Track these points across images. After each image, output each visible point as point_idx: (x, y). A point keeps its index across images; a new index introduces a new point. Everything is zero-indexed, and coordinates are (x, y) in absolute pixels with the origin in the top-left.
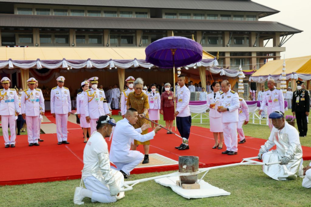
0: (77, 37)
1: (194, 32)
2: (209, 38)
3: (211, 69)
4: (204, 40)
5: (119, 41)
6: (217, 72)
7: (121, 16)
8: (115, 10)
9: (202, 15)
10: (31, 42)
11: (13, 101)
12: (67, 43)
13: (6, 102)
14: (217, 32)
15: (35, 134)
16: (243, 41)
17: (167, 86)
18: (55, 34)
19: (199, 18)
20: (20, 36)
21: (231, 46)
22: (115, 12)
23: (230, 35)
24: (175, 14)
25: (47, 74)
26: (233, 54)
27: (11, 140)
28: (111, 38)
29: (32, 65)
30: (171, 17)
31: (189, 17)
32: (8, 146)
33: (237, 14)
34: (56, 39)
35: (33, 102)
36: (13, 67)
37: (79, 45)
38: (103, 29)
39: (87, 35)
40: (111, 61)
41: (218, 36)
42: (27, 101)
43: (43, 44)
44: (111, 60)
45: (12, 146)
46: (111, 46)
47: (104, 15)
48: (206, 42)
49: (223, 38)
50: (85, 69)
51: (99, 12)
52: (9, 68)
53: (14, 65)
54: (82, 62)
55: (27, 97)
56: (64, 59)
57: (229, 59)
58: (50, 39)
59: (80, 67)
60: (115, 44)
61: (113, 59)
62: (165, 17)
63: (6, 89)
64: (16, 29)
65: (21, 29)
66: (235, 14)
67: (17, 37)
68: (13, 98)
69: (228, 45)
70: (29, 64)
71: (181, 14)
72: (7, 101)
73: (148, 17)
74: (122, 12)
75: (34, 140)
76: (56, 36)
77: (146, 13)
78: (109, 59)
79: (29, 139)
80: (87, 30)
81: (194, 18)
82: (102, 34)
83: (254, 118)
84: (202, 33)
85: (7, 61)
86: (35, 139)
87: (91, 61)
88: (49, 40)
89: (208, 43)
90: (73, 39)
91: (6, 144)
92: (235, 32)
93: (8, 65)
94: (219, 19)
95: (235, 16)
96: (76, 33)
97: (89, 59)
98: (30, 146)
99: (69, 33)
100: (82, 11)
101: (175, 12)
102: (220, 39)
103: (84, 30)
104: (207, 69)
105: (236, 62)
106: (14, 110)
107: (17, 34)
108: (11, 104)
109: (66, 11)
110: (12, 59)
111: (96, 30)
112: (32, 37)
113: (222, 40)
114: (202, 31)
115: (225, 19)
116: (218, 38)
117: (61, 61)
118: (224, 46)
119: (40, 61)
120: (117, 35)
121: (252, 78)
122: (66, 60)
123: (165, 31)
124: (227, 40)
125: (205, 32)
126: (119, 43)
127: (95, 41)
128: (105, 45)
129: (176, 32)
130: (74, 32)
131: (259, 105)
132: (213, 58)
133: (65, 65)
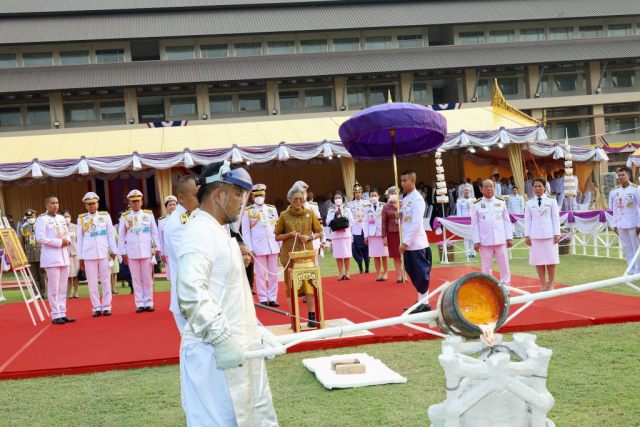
0: (283, 95)
1: (522, 68)
2: (556, 78)
4: (545, 83)
5: (367, 97)
7: (369, 46)
8: (356, 35)
9: (538, 31)
10: (193, 111)
11: (104, 233)
13: (92, 235)
14: (574, 64)
15: (146, 291)
16: (633, 78)
17: (392, 192)
18: (240, 93)
19: (533, 38)
20: (173, 101)
21: (606, 91)
22: (356, 40)
23: (601, 69)
24: (481, 34)
26: (607, 107)
27: (104, 304)
28: (348, 93)
29: (174, 162)
30: (472, 41)
31: (511, 37)
32: (99, 314)
33: (616, 22)
34: (242, 103)
35: (137, 233)
36: (140, 166)
37: (286, 111)
38: (333, 77)
39: (301, 90)
40: (326, 144)
41: (577, 72)
42: (129, 231)
43: (216, 115)
44: (325, 142)
45: (106, 314)
46: (350, 109)
47: (334, 48)
48: (550, 86)
49: (587, 77)
50: (275, 162)
51: (323, 42)
52: (134, 169)
53: (142, 164)
54: (268, 149)
55: (127, 225)
56: (235, 146)
57: (602, 120)
58: (229, 103)
59: (266, 160)
60: (358, 104)
62: (458, 42)
63: (93, 213)
64: (165, 88)
65: (173, 88)
66: (611, 23)
67: (167, 104)
68: (105, 229)
69: (599, 90)
70: (169, 160)
71: (494, 33)
72: (94, 234)
73: (424, 44)
74: (370, 39)
75: (145, 302)
76: (242, 97)
77: (420, 37)
78: (322, 140)
79: (136, 300)
80: (301, 81)
81: (522, 38)
82: (331, 87)
84: (540, 68)
85: (129, 156)
86: (146, 299)
87: (287, 145)
88: (228, 105)
89: (555, 88)
90: (274, 101)
91: (94, 311)
92: (612, 62)
93: (132, 164)
94: (577, 35)
95: (612, 27)
96: (280, 88)
98: (138, 312)
99: (265, 88)
100: (290, 43)
101: (481, 30)
102: (580, 78)
103: (294, 82)
104: (525, 148)
105: (618, 125)
106: (107, 251)
107: (166, 98)
108: (101, 239)
109: (259, 45)
110: (140, 153)
111: (318, 80)
112: (194, 100)
113: (585, 81)
114: (540, 65)
115: (591, 35)
116: (576, 76)
117: (229, 150)
118: (589, 92)
119: (189, 152)
120: (362, 85)
121: (634, 160)
122: (239, 148)
123: (460, 71)
124: (595, 79)
125: (547, 67)
126: (367, 103)
127: (319, 100)
128: (338, 107)
129: (485, 71)
130: (276, 87)
131: (603, 219)
132: (536, 125)
133: (237, 158)
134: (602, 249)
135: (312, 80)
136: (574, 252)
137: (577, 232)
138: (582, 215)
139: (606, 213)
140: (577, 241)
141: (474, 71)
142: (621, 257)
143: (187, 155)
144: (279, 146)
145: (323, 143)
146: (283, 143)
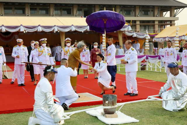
0: (31, 9)
1: (114, 6)
2: (125, 10)
3: (126, 32)
5: (61, 12)
6: (130, 34)
12: (24, 14)
16: (149, 12)
17: (95, 45)
18: (15, 7)
21: (141, 16)
23: (140, 8)
25: (9, 36)
26: (141, 22)
28: (55, 10)
34: (16, 11)
37: (32, 15)
38: (50, 4)
39: (38, 8)
43: (6, 15)
46: (55, 16)
48: (123, 13)
49: (135, 11)
50: (36, 32)
54: (34, 27)
56: (21, 25)
57: (139, 26)
58: (11, 10)
59: (33, 31)
60: (58, 14)
61: (56, 25)
69: (139, 15)
76: (16, 9)
78: (54, 25)
80: (38, 4)
82: (49, 7)
83: (156, 67)
84: (120, 7)
87: (41, 26)
90: (28, 11)
92: (143, 7)
96: (30, 6)
97: (39, 25)
99: (25, 6)
102: (132, 11)
103: (35, 4)
105: (144, 28)
111: (44, 4)
113: (134, 12)
116: (131, 10)
117: (20, 26)
118: (135, 16)
119: (4, 26)
120: (60, 8)
121: (155, 39)
122: (23, 26)
123: (94, 6)
124: (138, 12)
125: (122, 6)
126: (61, 14)
127: (44, 12)
128: (51, 15)
129: (102, 6)
130: (29, 6)
131: (160, 58)
132: (128, 25)
133: (22, 29)
134: (158, 69)
135: (42, 5)
136: (147, 69)
137: (149, 62)
138: (151, 57)
139: (161, 56)
140: (148, 66)
141: (98, 6)
142: (166, 72)
143: (3, 27)
144: (38, 26)
145: (54, 26)
146: (40, 25)
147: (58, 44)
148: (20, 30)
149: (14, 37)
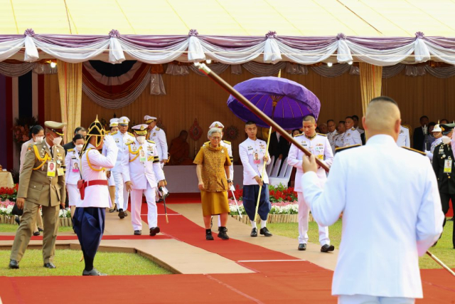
25: (124, 78)
29: (93, 52)
36: (36, 55)
40: (341, 41)
44: (340, 37)
50: (257, 64)
52: (26, 59)
53: (39, 51)
54: (247, 43)
56: (193, 33)
59: (242, 60)
61: (346, 34)
70: (86, 48)
78: (335, 35)
85: (19, 36)
87: (278, 39)
93: (23, 51)
110: (36, 32)
117: (185, 38)
119: (119, 37)
122: (200, 37)
133: (198, 53)
143: (114, 41)
144: (267, 38)
145: (338, 38)
146: (272, 34)
147: (350, 122)
148: (186, 54)
149: (146, 84)
